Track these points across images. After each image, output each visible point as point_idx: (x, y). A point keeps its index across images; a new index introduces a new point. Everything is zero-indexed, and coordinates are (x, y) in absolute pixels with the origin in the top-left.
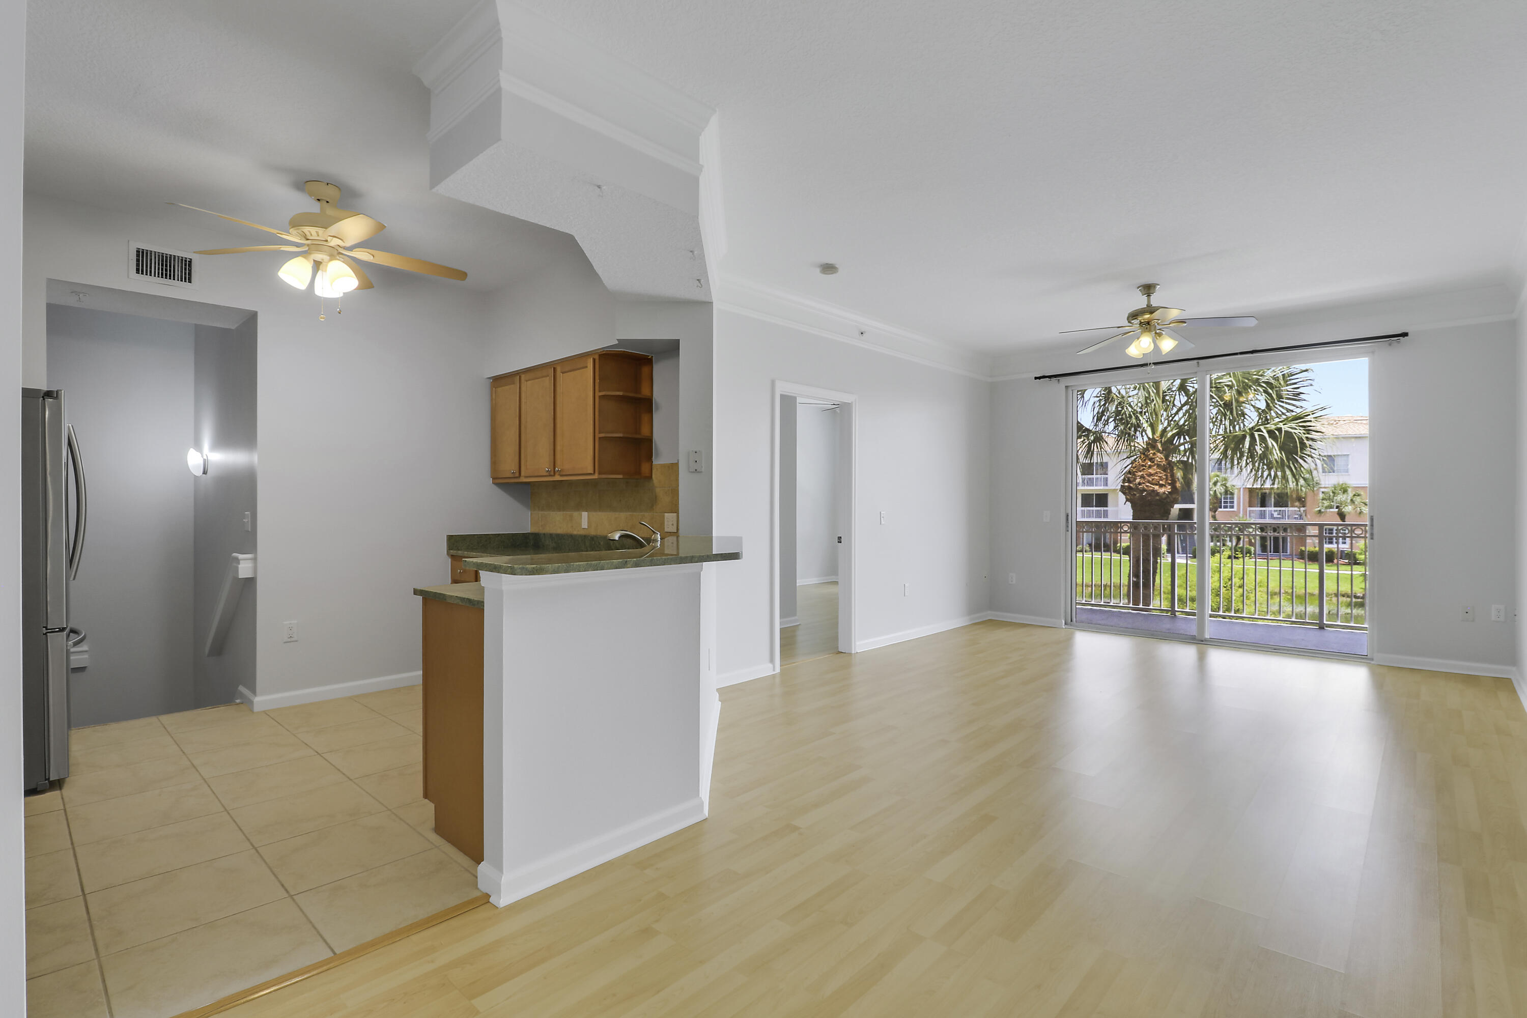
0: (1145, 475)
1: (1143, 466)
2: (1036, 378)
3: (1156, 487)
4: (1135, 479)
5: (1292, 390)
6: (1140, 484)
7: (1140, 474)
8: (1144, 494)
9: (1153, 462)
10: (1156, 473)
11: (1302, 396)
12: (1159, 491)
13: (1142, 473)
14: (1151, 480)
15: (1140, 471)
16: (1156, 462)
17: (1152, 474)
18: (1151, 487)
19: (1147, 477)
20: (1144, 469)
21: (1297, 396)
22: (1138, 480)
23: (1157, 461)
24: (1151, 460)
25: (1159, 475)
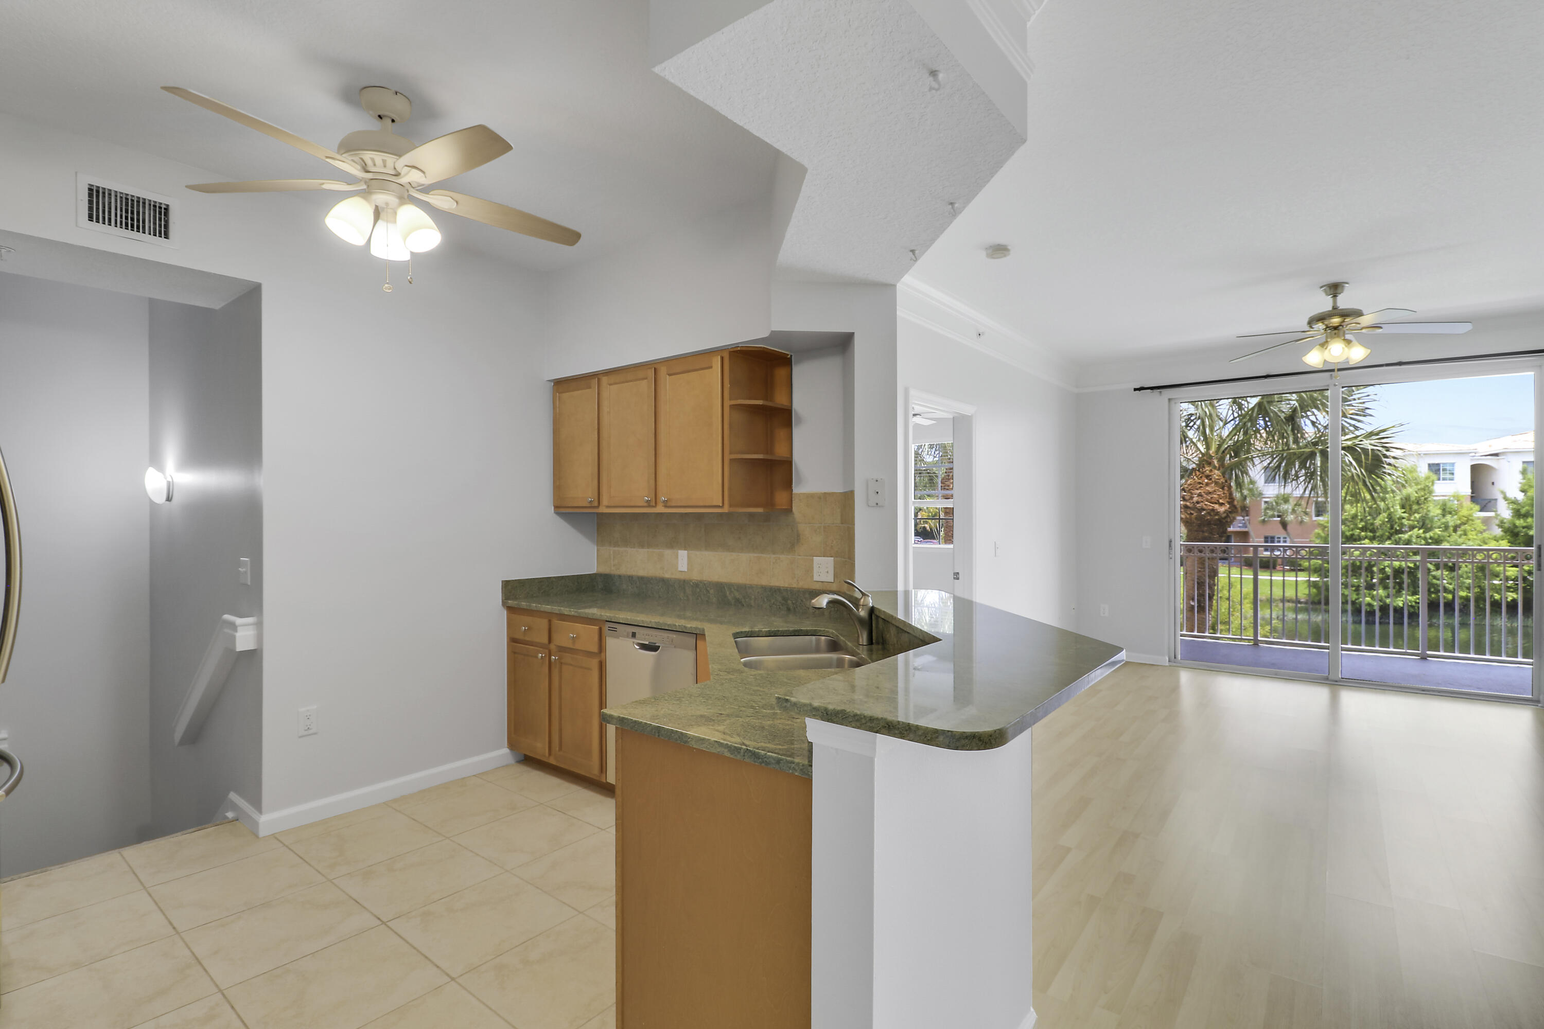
0: (1203, 493)
1: (1200, 483)
2: (1135, 390)
3: (1216, 506)
4: (1192, 498)
5: (1357, 405)
6: (1198, 502)
7: (1198, 492)
8: (1203, 513)
9: (1211, 479)
10: (1215, 491)
11: (1368, 411)
12: (1219, 510)
13: (1199, 491)
14: (1209, 498)
15: (1197, 489)
16: (1213, 480)
17: (1210, 493)
18: (1210, 506)
19: (1205, 496)
20: (1201, 487)
21: (1363, 412)
22: (1195, 499)
23: (1215, 478)
24: (1208, 477)
25: (1218, 493)
